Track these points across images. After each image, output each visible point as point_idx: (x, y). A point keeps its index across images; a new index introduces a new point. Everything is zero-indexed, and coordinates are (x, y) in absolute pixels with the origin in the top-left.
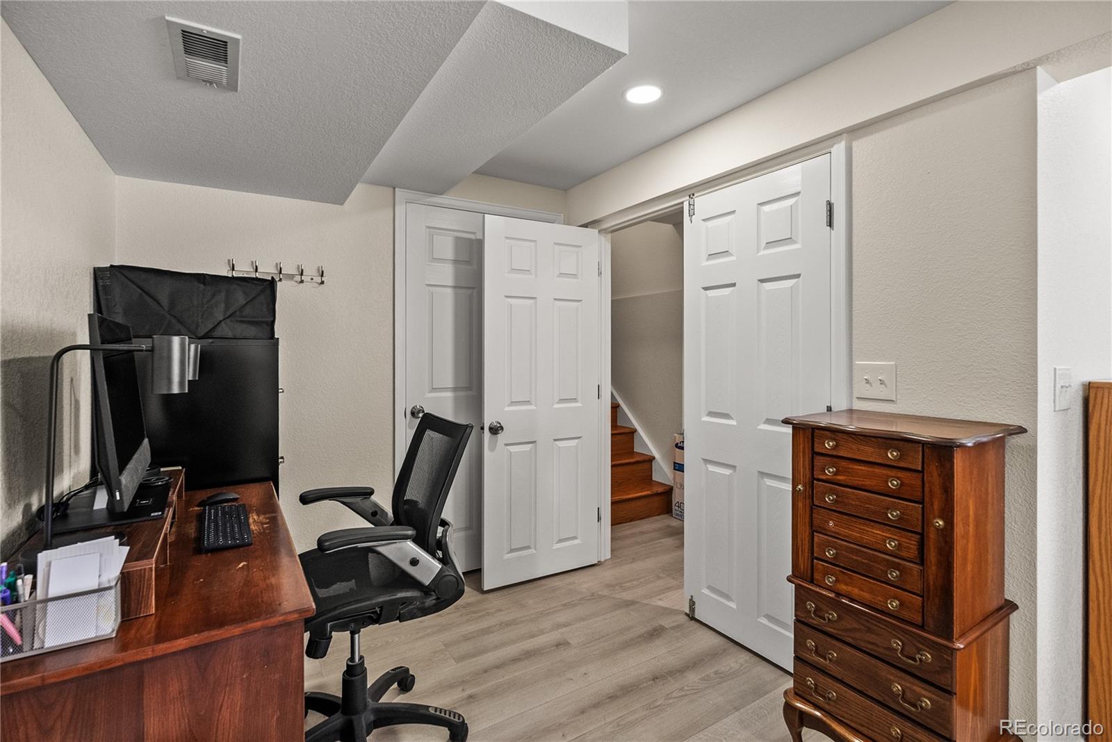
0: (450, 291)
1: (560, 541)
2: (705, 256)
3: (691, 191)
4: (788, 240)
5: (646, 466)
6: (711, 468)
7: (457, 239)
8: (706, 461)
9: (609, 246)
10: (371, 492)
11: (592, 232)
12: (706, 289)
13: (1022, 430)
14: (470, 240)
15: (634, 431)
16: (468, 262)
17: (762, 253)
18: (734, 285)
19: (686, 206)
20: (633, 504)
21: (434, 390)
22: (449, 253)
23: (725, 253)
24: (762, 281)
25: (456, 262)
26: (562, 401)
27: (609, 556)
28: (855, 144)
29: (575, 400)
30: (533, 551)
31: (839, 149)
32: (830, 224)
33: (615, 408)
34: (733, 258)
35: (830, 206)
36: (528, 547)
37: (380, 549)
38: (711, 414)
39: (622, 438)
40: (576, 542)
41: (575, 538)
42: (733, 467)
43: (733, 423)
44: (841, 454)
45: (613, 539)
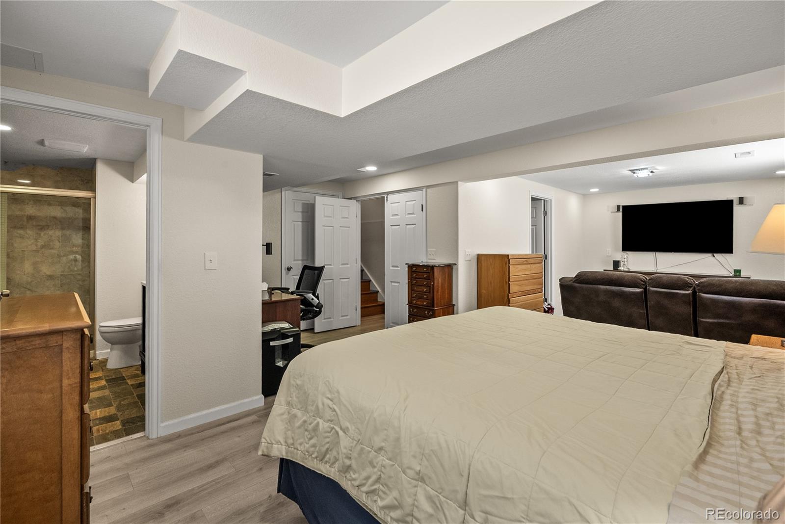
0: (300, 223)
1: (342, 316)
2: (391, 215)
3: (388, 193)
4: (413, 214)
5: (375, 295)
6: (393, 284)
7: (304, 204)
8: (392, 282)
9: (360, 206)
10: (289, 289)
11: (354, 201)
12: (392, 226)
13: (456, 264)
14: (308, 204)
15: (370, 281)
16: (307, 212)
17: (407, 216)
18: (399, 225)
19: (385, 197)
20: (370, 309)
21: (295, 260)
22: (300, 210)
23: (397, 215)
24: (407, 225)
25: (303, 212)
26: (343, 264)
27: (360, 324)
28: (428, 189)
29: (347, 264)
30: (332, 319)
31: (424, 190)
32: (422, 210)
33: (362, 271)
34: (399, 217)
35: (422, 205)
36: (330, 318)
37: (305, 295)
38: (393, 266)
39: (365, 284)
40: (348, 317)
41: (347, 316)
42: (399, 282)
43: (399, 268)
44: (417, 271)
45: (361, 321)
